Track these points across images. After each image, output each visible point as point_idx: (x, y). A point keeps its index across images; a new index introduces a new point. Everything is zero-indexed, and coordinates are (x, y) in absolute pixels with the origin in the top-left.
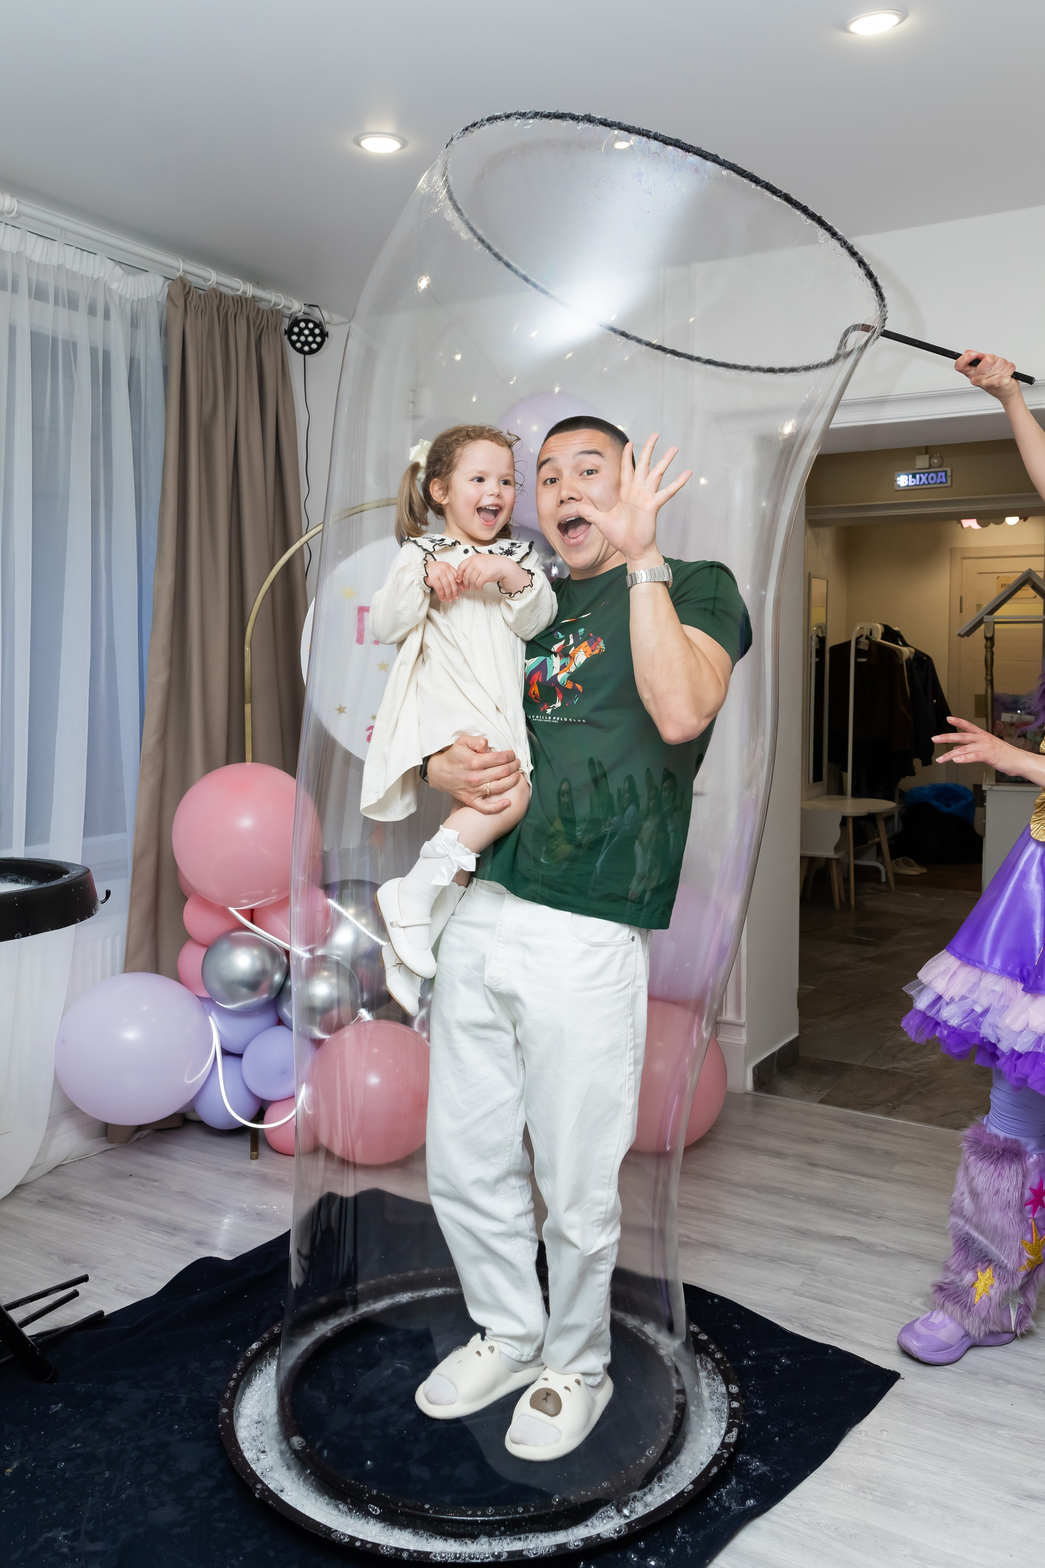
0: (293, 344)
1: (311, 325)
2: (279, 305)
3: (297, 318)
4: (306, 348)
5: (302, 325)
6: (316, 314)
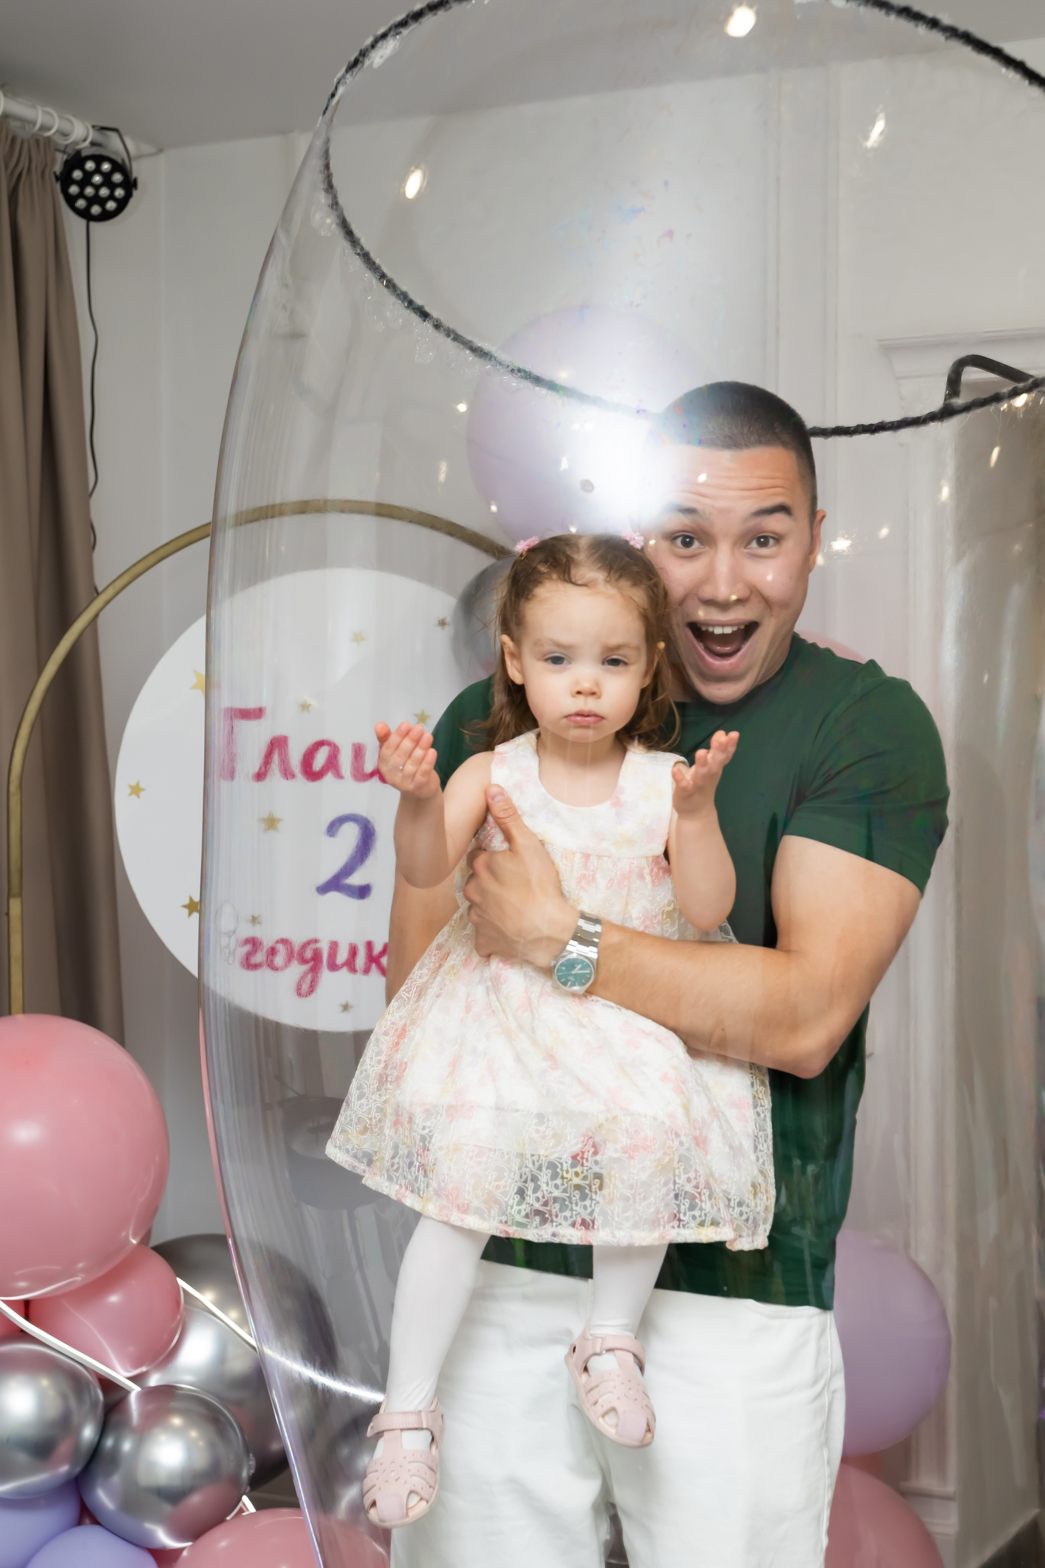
0: (71, 201)
1: (106, 167)
2: (49, 129)
3: (78, 152)
4: (96, 210)
5: (90, 165)
6: (114, 145)
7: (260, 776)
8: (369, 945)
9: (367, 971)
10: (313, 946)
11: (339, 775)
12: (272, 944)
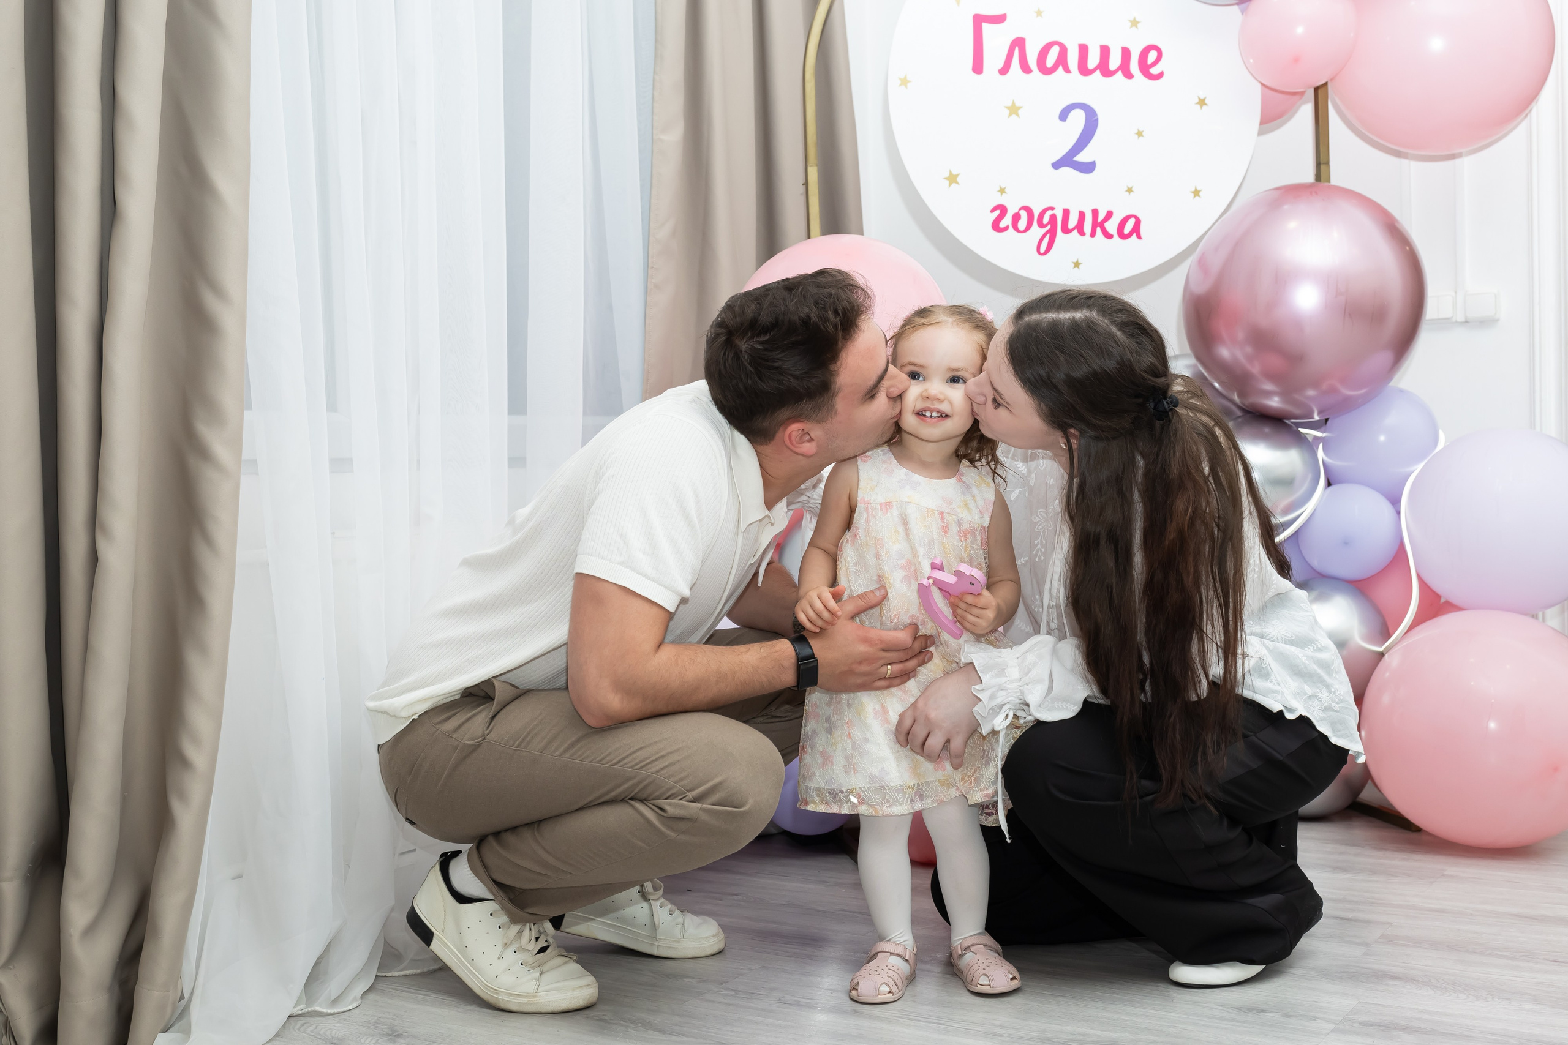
7: (1004, 71)
8: (1095, 213)
9: (1093, 234)
10: (1049, 213)
11: (1067, 70)
12: (1016, 211)
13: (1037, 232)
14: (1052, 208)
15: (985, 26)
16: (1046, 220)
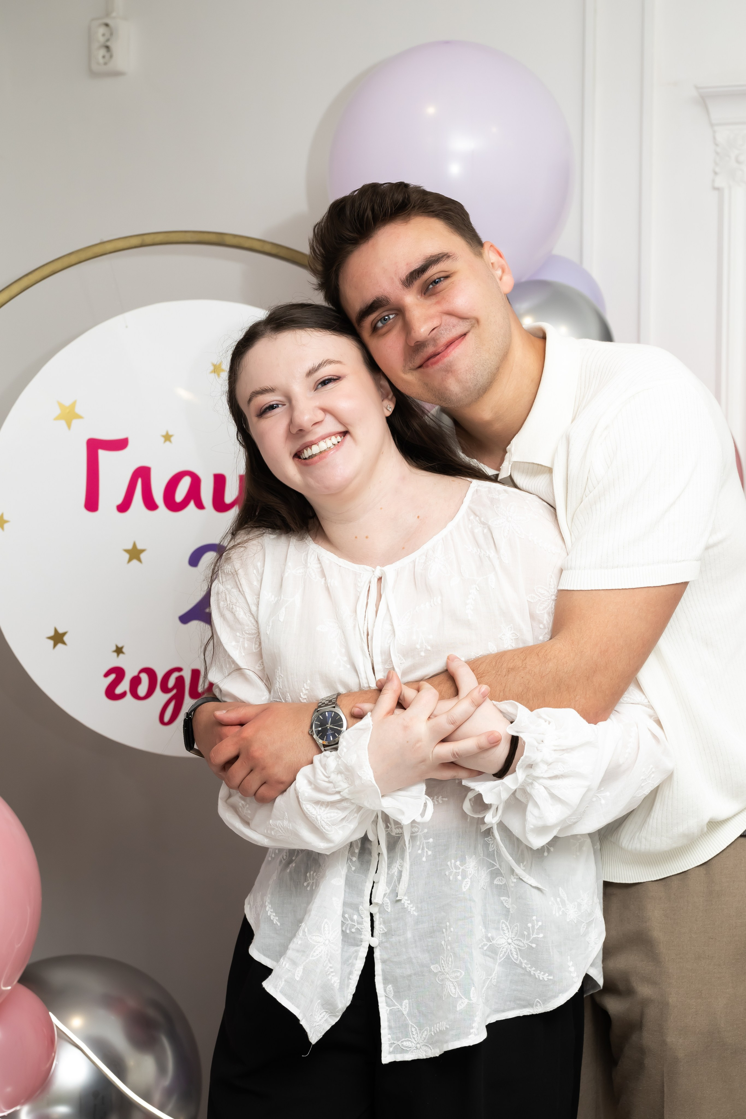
7: (124, 507)
10: (176, 675)
11: (200, 505)
12: (135, 673)
13: (160, 698)
14: (179, 669)
15: (102, 454)
16: (171, 683)
